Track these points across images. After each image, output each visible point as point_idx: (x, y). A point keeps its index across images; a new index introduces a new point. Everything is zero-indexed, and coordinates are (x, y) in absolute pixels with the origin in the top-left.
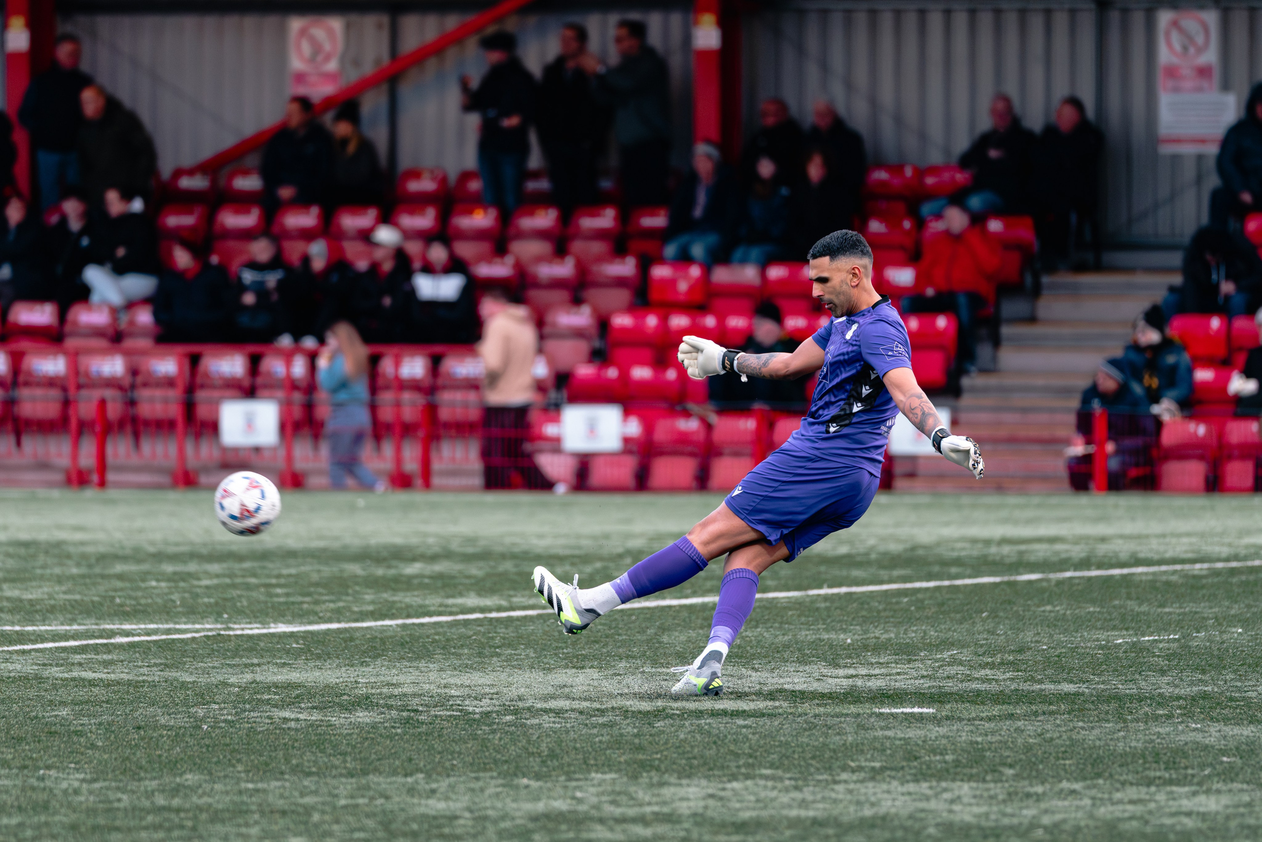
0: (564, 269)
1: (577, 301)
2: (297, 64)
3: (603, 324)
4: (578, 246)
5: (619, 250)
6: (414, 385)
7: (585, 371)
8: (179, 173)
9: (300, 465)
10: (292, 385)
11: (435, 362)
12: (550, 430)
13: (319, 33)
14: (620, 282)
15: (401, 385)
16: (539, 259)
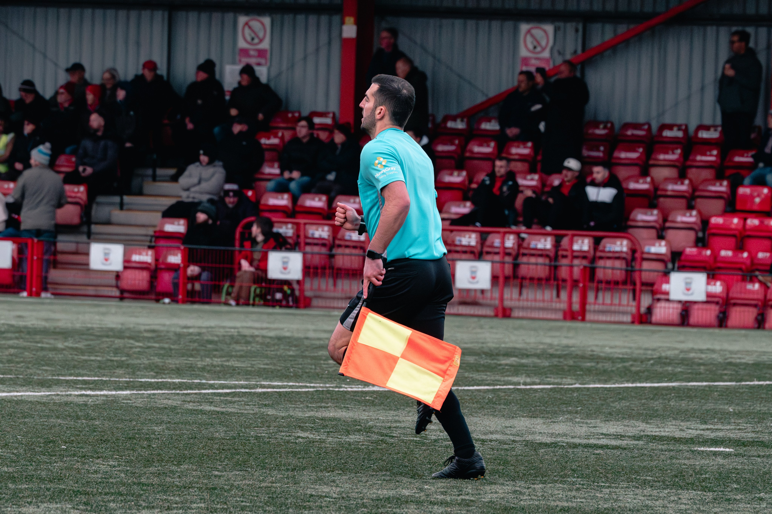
0: (684, 187)
1: (690, 207)
2: (524, 53)
3: (705, 222)
4: (693, 173)
5: (719, 177)
6: (583, 256)
7: (691, 251)
8: (447, 118)
9: (507, 303)
10: (506, 253)
11: (597, 241)
12: (665, 287)
13: (538, 33)
14: (717, 196)
15: (575, 255)
16: (667, 180)
